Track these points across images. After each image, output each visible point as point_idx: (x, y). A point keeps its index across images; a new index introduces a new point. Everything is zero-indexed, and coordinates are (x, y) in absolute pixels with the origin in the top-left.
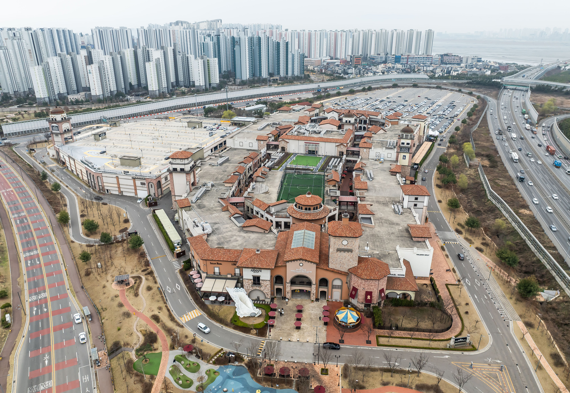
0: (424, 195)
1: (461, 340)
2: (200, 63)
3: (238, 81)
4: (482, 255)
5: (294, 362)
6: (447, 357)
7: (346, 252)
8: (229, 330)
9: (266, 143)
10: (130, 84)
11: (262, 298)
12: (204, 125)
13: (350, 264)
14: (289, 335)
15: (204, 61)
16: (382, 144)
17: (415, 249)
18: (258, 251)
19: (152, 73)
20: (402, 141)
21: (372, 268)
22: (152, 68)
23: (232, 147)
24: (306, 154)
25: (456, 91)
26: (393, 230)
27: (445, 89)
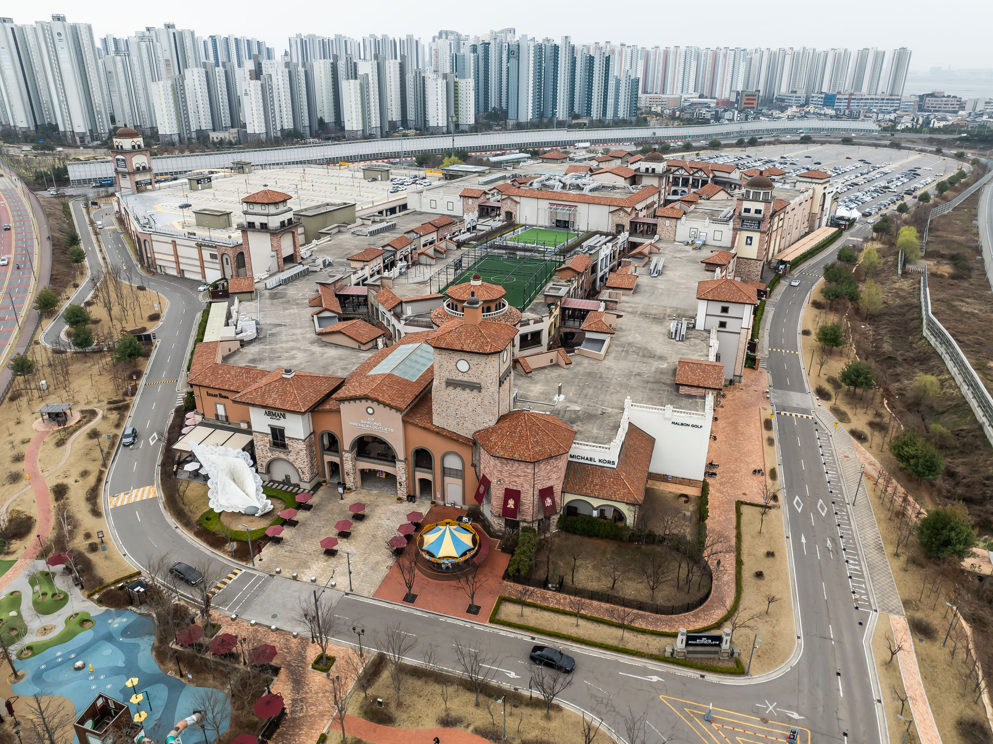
0: (741, 301)
2: (439, 86)
4: (862, 448)
5: (269, 628)
6: (655, 679)
7: (468, 391)
8: (184, 536)
9: (477, 202)
10: (321, 121)
11: (294, 480)
12: (391, 177)
13: (478, 419)
14: (304, 565)
15: (447, 83)
16: (711, 215)
17: (669, 408)
18: (288, 371)
19: (353, 99)
20: (746, 205)
21: (523, 433)
22: (352, 91)
23: (418, 209)
24: (551, 227)
25: (931, 152)
26: (644, 368)
27: (909, 149)
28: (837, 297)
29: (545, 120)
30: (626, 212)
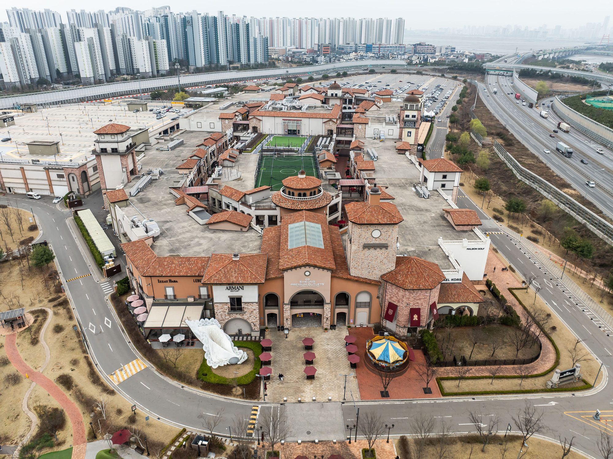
0: (454, 171)
1: (568, 374)
2: (144, 45)
3: (192, 68)
4: (539, 246)
5: (314, 442)
6: (553, 403)
7: (378, 249)
8: (194, 392)
9: (232, 122)
10: (58, 71)
11: (245, 331)
12: (149, 108)
13: (384, 267)
14: (298, 391)
15: (149, 43)
16: (379, 120)
17: (465, 241)
18: (236, 256)
19: (84, 55)
20: (407, 113)
21: (418, 271)
22: (83, 49)
23: (188, 129)
24: (285, 135)
25: (439, 76)
26: (425, 219)
28: (466, 162)
29: (213, 66)
30: (334, 122)
